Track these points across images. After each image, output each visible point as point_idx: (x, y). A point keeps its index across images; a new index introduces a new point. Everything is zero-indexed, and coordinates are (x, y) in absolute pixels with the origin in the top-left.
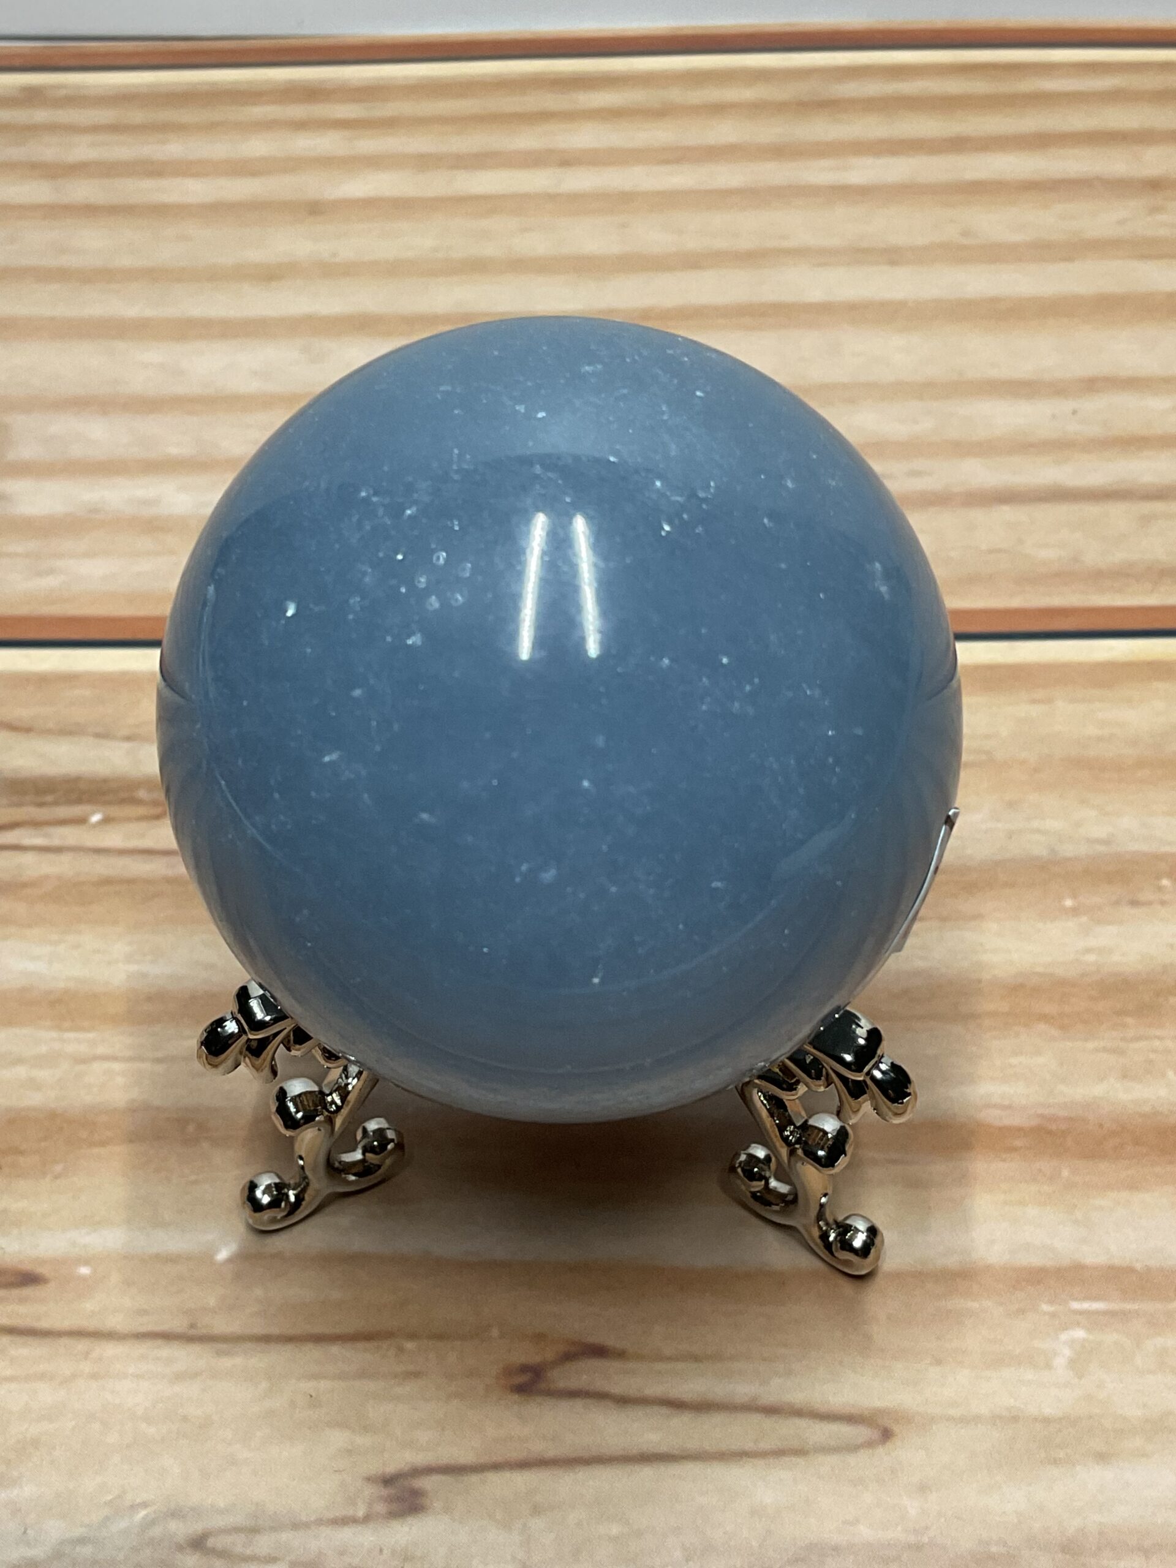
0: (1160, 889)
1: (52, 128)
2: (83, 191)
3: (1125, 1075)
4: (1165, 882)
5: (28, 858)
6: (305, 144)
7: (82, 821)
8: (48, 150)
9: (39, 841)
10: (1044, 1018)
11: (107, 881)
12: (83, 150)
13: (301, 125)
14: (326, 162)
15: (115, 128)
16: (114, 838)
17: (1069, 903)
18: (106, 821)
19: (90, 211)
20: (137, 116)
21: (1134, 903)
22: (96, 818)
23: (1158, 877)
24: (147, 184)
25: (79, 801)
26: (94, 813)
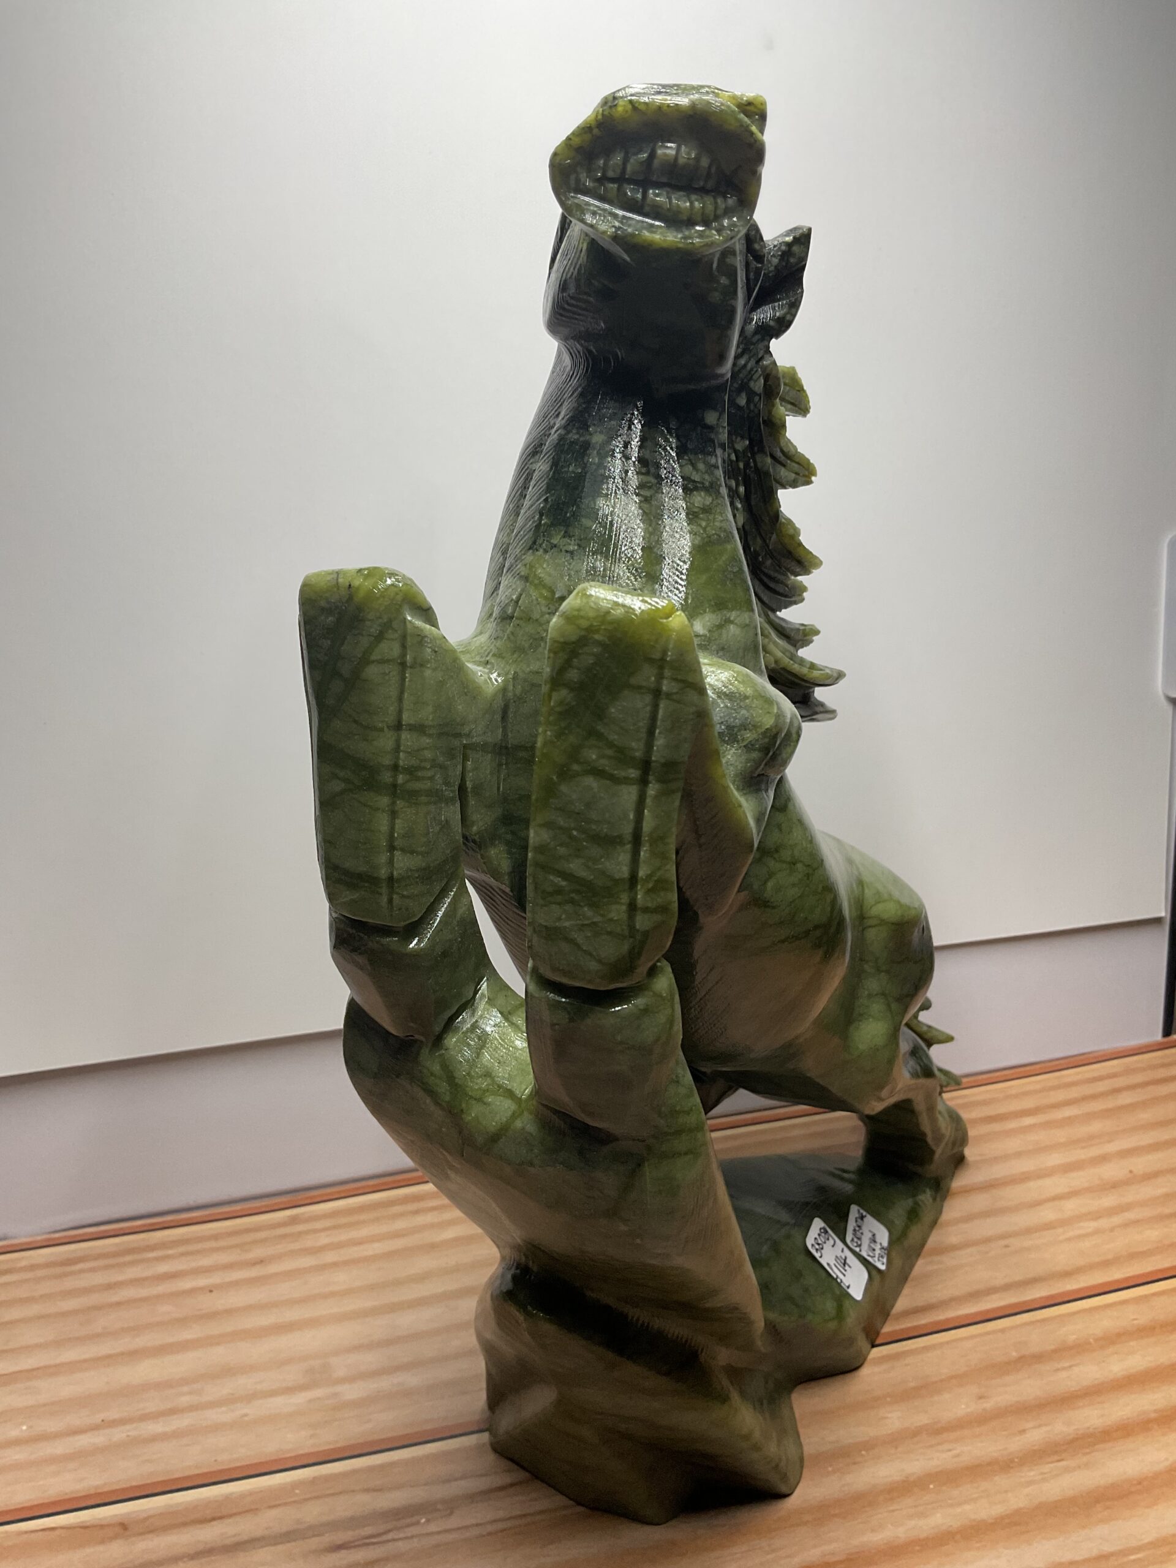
0: (862, 1455)
1: (307, 1232)
2: (330, 1257)
3: (873, 1531)
4: (863, 1452)
5: (400, 1544)
6: (420, 1220)
7: (418, 1523)
8: (309, 1242)
9: (402, 1535)
10: (835, 1515)
11: (438, 1546)
12: (324, 1240)
13: (417, 1212)
14: (432, 1226)
15: (335, 1227)
16: (433, 1527)
17: (830, 1469)
18: (428, 1521)
19: (335, 1265)
20: (343, 1220)
21: (855, 1463)
22: (423, 1520)
23: (861, 1451)
24: (355, 1249)
25: (412, 1516)
26: (421, 1519)
